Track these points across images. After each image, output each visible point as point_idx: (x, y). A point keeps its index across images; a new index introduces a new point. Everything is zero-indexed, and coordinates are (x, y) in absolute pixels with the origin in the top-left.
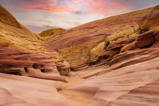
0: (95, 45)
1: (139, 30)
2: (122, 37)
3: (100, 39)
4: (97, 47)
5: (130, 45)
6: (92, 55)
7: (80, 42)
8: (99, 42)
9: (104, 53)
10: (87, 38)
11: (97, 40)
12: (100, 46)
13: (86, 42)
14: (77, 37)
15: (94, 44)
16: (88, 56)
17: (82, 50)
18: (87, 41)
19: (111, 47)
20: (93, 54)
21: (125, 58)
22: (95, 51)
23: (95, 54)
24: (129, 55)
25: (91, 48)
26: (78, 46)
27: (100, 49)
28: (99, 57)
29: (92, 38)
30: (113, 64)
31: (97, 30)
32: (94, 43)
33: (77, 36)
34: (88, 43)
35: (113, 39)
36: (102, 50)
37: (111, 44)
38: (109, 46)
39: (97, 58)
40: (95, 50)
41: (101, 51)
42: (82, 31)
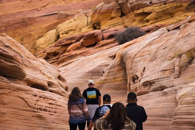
0: (43, 33)
1: (92, 23)
2: (74, 30)
3: (51, 22)
4: (45, 37)
5: (75, 45)
6: (38, 49)
7: (19, 26)
8: (49, 27)
9: (53, 49)
10: (29, 19)
11: (46, 24)
12: (50, 36)
13: (30, 27)
14: (13, 17)
15: (41, 31)
16: (33, 50)
17: (23, 40)
18: (31, 24)
19: (61, 42)
20: (40, 48)
21: (70, 58)
22: (43, 44)
23: (43, 48)
24: (73, 55)
25: (37, 38)
26: (17, 33)
27: (50, 40)
28: (48, 53)
29: (39, 19)
30: (60, 63)
31: (46, 4)
32: (42, 29)
33: (13, 14)
34: (32, 28)
35: (64, 32)
36: (53, 43)
37: (61, 38)
38: (59, 41)
39: (45, 54)
40: (43, 42)
41: (51, 43)
42: (20, 4)
